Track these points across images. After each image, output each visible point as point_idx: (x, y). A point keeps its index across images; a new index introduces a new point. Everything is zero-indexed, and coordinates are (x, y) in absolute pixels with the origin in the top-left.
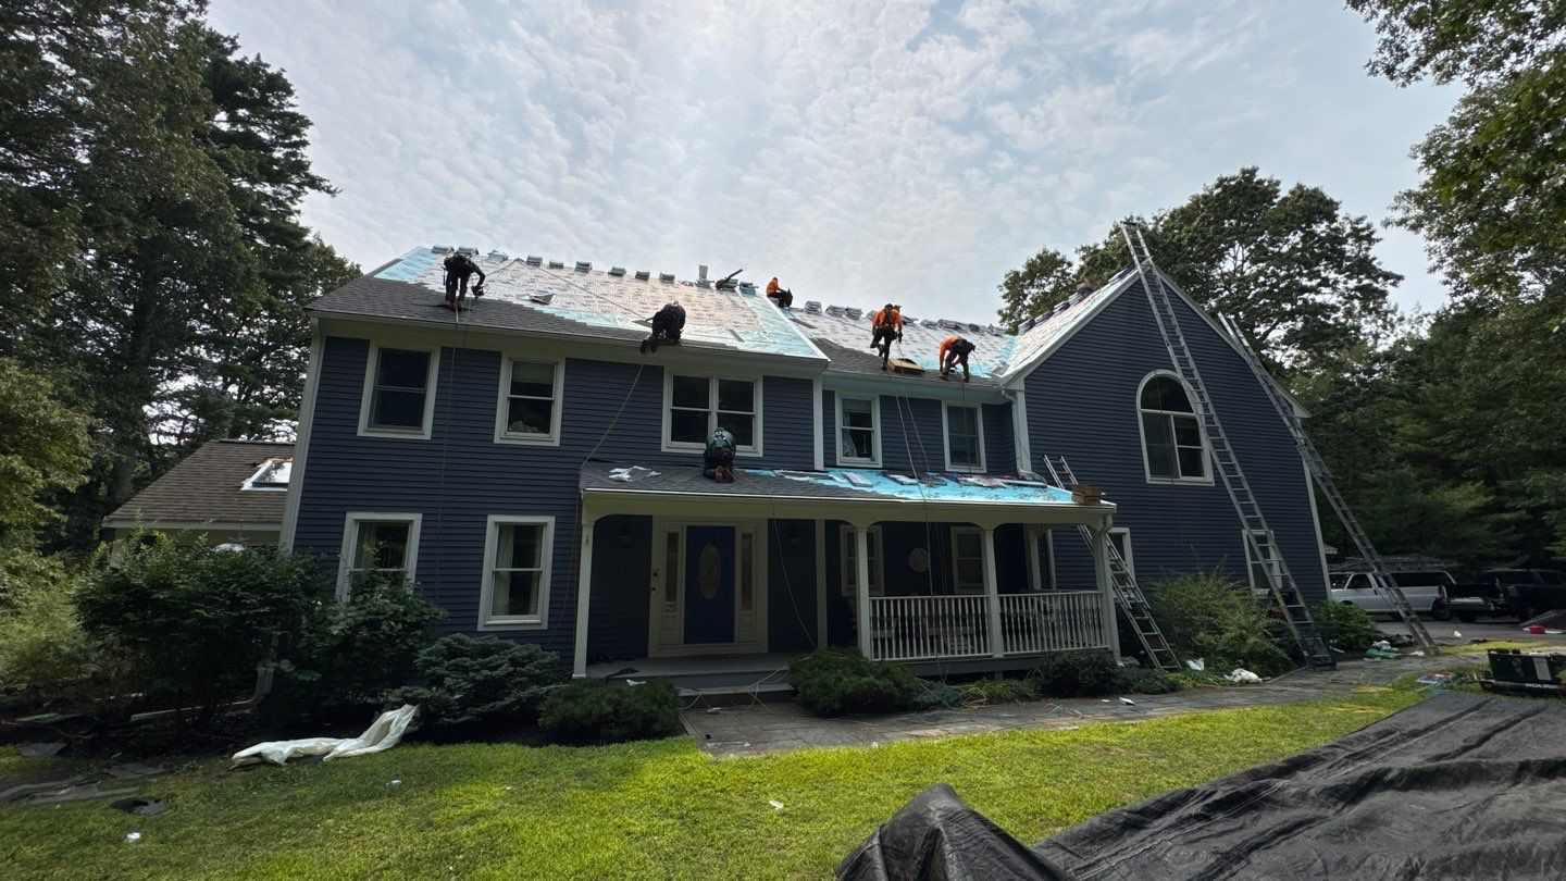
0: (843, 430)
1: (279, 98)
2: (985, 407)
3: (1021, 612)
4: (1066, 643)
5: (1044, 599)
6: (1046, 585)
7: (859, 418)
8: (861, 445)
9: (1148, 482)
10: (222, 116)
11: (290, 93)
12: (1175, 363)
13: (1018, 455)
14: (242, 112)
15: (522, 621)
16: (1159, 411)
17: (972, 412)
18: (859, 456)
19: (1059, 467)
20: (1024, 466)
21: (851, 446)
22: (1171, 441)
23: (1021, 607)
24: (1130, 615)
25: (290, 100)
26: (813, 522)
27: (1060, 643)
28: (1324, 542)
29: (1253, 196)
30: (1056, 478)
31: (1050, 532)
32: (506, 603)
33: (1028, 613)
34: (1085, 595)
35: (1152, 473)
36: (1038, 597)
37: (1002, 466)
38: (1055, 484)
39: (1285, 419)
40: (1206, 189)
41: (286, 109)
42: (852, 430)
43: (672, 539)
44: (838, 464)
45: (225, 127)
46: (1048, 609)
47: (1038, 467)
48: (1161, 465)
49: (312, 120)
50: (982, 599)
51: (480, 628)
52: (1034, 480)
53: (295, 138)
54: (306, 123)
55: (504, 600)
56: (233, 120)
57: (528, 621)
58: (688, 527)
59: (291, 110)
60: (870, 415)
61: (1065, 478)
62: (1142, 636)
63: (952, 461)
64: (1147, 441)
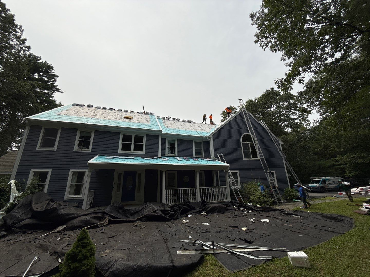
0: (168, 148)
1: (50, 71)
2: (204, 142)
3: (207, 192)
4: (219, 199)
5: (213, 189)
6: (218, 185)
7: (172, 145)
8: (173, 151)
9: (244, 159)
10: (36, 74)
11: (53, 69)
12: (250, 132)
13: (211, 153)
14: (41, 74)
15: (77, 197)
16: (246, 142)
17: (201, 143)
18: (172, 154)
19: (221, 156)
20: (212, 156)
21: (170, 151)
22: (249, 149)
23: (207, 191)
24: (234, 192)
25: (53, 71)
26: (157, 170)
27: (217, 199)
28: (288, 173)
29: (274, 94)
30: (220, 159)
31: (218, 171)
32: (73, 192)
33: (209, 192)
34: (224, 187)
35: (244, 157)
36: (212, 188)
37: (207, 156)
38: (219, 160)
39: (276, 144)
40: (264, 93)
41: (52, 73)
42: (170, 147)
43: (120, 175)
44: (166, 156)
45: (37, 77)
46: (214, 191)
47: (216, 157)
48: (247, 155)
50: (195, 189)
51: (65, 199)
52: (215, 159)
53: (53, 80)
54: (57, 76)
55: (73, 191)
56: (39, 75)
57: (78, 197)
58: (124, 172)
59: (53, 73)
60: (175, 144)
61: (222, 159)
62: (236, 197)
63: (195, 155)
64: (243, 149)
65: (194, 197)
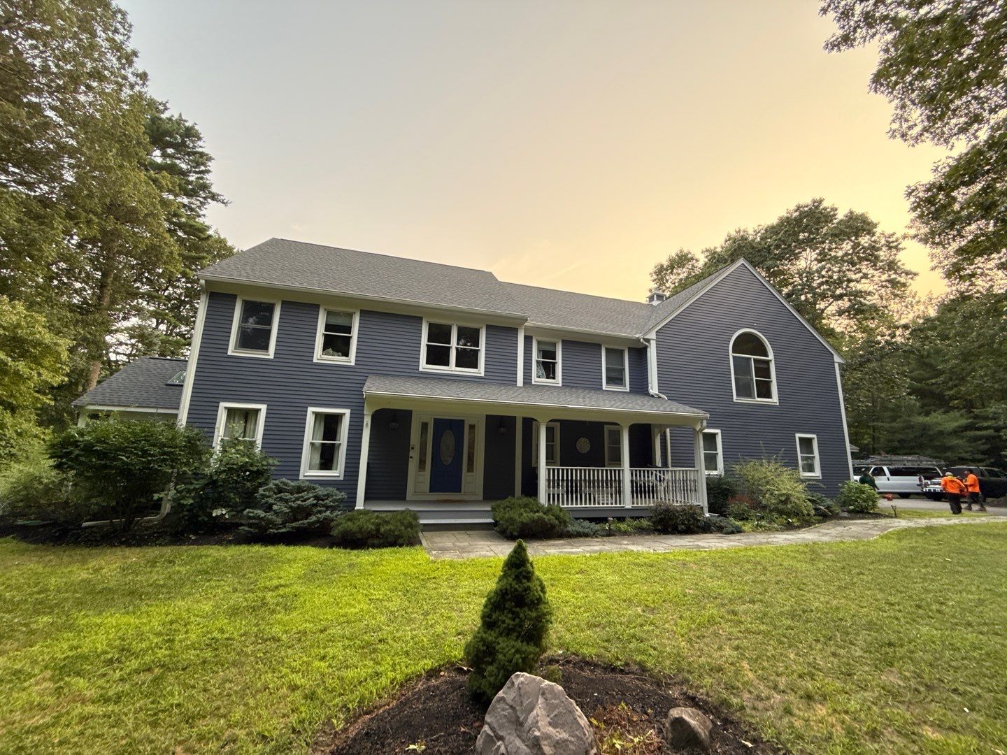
0: (538, 362)
1: (193, 142)
2: (630, 349)
3: (644, 479)
4: (673, 501)
5: (661, 472)
6: (665, 464)
7: (548, 354)
8: (549, 371)
9: (734, 401)
10: (158, 152)
11: (200, 139)
13: (649, 381)
14: (170, 151)
15: (327, 474)
16: (744, 356)
17: (621, 352)
18: (547, 378)
20: (653, 388)
21: (542, 372)
22: (751, 375)
23: (644, 476)
25: (200, 143)
26: (514, 418)
28: (850, 442)
31: (668, 430)
33: (648, 481)
34: (686, 471)
35: (737, 395)
36: (657, 471)
37: (638, 388)
40: (788, 213)
41: (197, 149)
42: (543, 361)
43: (424, 426)
44: (533, 383)
45: (159, 160)
47: (663, 391)
48: (744, 390)
49: (213, 157)
50: (619, 471)
51: (300, 477)
53: (203, 168)
54: (210, 159)
55: (317, 461)
56: (164, 155)
57: (331, 474)
58: (435, 419)
59: (200, 149)
60: (555, 352)
63: (608, 383)
64: (735, 374)
65: (607, 491)
